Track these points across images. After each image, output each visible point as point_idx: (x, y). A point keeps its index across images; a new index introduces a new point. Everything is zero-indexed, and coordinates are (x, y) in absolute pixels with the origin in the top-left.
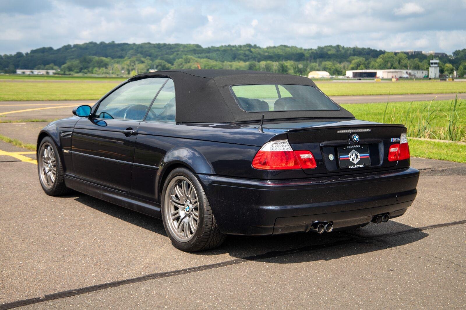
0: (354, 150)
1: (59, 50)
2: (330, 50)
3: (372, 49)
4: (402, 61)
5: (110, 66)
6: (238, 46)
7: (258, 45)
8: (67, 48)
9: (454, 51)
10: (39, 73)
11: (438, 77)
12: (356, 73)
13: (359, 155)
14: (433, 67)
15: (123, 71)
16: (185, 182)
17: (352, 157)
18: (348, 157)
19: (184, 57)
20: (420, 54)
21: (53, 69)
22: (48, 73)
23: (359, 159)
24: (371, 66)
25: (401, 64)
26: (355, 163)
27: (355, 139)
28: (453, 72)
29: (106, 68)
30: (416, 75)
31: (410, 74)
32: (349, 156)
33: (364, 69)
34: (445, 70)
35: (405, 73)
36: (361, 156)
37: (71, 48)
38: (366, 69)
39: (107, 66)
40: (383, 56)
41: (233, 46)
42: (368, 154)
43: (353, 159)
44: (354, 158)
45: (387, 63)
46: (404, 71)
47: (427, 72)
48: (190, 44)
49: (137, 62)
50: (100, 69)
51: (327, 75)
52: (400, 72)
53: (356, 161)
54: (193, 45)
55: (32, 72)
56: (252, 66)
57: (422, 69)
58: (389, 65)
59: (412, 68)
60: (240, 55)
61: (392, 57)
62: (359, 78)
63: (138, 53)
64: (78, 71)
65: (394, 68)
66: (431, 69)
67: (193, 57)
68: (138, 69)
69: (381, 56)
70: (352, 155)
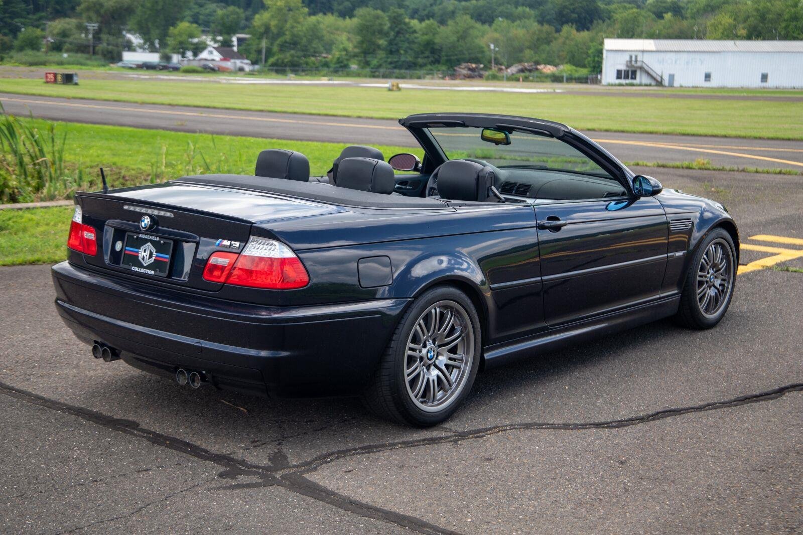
0: (149, 244)
13: (155, 253)
17: (144, 254)
18: (138, 252)
23: (153, 261)
26: (145, 265)
27: (143, 224)
32: (140, 250)
36: (156, 256)
42: (167, 256)
43: (143, 259)
44: (146, 256)
53: (147, 262)
70: (145, 252)
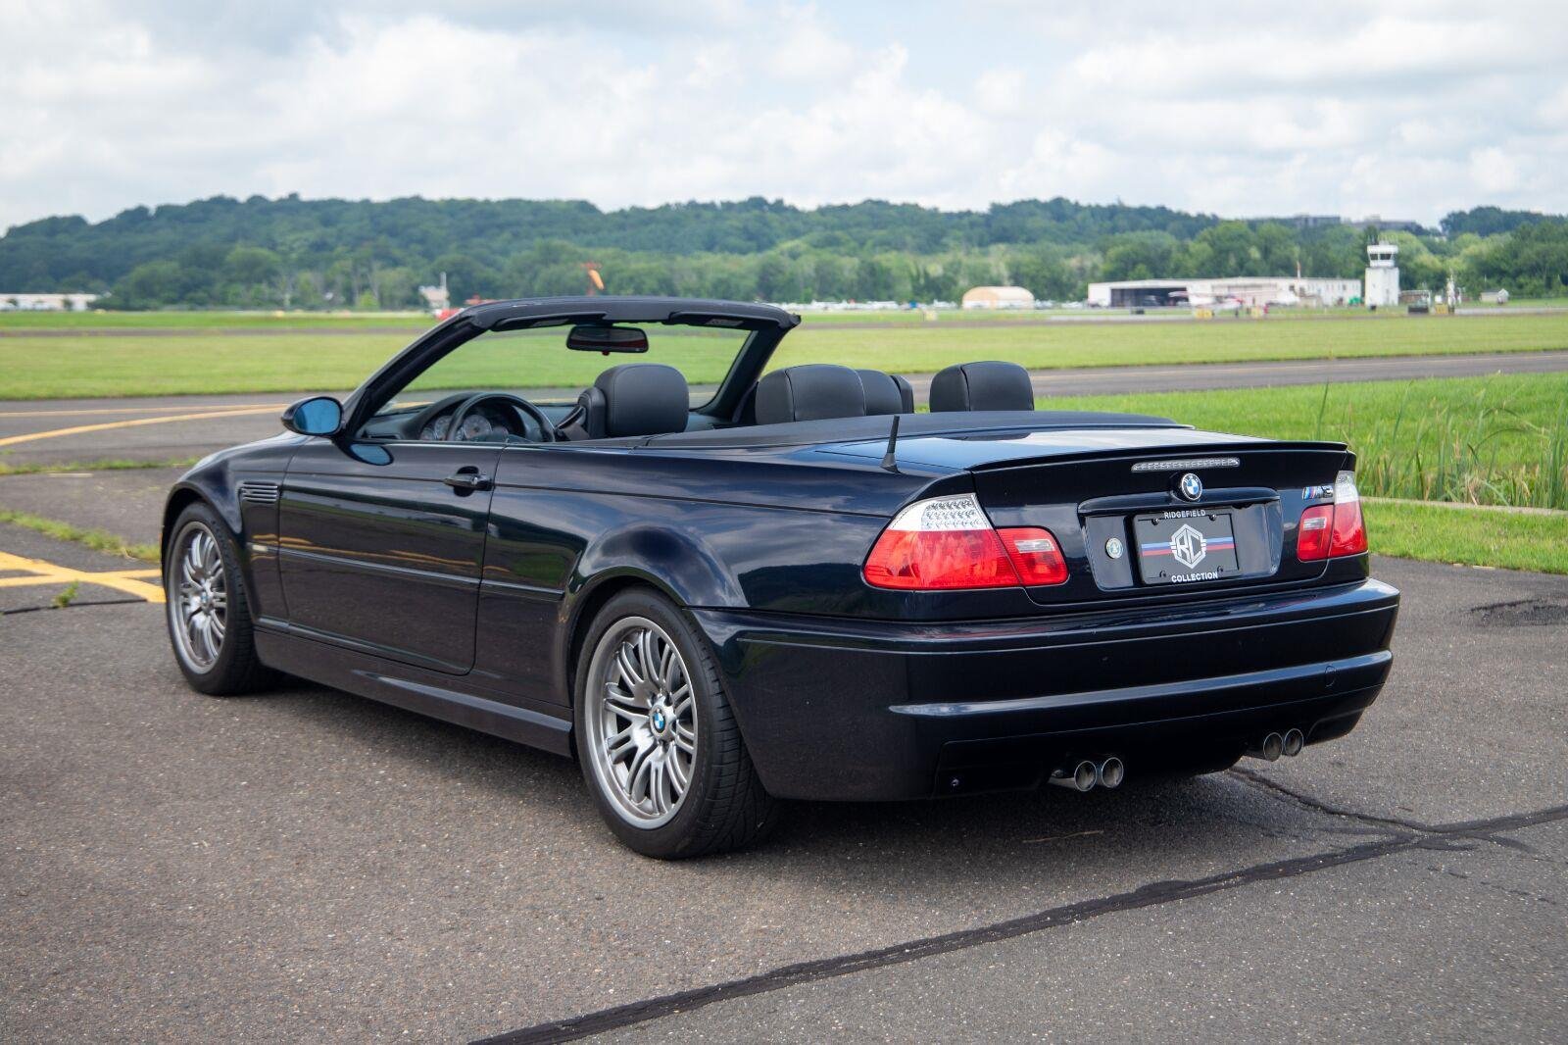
0: (1185, 526)
1: (106, 226)
2: (1032, 214)
3: (1171, 211)
4: (1274, 250)
5: (285, 278)
6: (722, 204)
7: (787, 202)
8: (136, 218)
9: (1444, 215)
10: (39, 306)
11: (1396, 302)
12: (1123, 291)
13: (1202, 541)
14: (1378, 268)
15: (329, 296)
16: (648, 635)
17: (1180, 547)
18: (1169, 547)
19: (538, 242)
20: (1332, 226)
21: (87, 290)
22: (68, 304)
23: (1204, 555)
24: (1172, 266)
25: (1272, 258)
26: (1192, 566)
27: (1191, 490)
28: (1445, 283)
29: (271, 284)
30: (1322, 294)
31: (1302, 294)
32: (1171, 544)
33: (1150, 278)
34: (1418, 277)
35: (1288, 288)
36: (1208, 545)
37: (149, 219)
38: (1157, 277)
39: (274, 279)
40: (1211, 233)
41: (705, 207)
43: (1184, 556)
44: (1188, 549)
45: (1223, 255)
46: (1283, 283)
47: (1357, 283)
48: (557, 202)
49: (376, 265)
50: (248, 289)
51: (1024, 301)
52: (1270, 285)
53: (1194, 560)
54: (569, 203)
55: (14, 302)
56: (772, 271)
57: (1345, 277)
58: (1232, 262)
59: (1307, 271)
60: (728, 234)
61: (1241, 236)
62: (1135, 308)
63: (380, 232)
64: (173, 295)
65: (1251, 274)
66: (1370, 275)
67: (570, 245)
68: (381, 287)
69: (1205, 233)
70: (1182, 542)
